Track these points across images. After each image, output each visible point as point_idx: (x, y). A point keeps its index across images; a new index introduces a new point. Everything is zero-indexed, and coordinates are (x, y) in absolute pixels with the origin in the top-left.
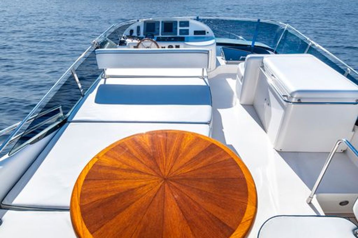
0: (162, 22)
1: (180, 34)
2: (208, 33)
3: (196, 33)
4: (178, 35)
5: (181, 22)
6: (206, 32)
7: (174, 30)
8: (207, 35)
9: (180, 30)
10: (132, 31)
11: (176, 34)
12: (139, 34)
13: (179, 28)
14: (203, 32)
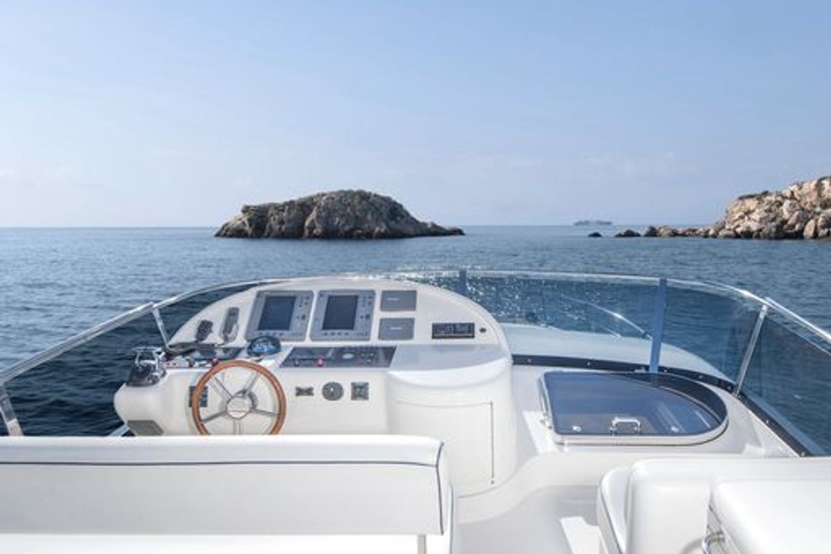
0: (321, 294)
1: (380, 337)
2: (483, 330)
3: (439, 331)
4: (374, 341)
5: (386, 294)
6: (477, 330)
7: (359, 322)
8: (479, 338)
9: (383, 322)
10: (205, 328)
11: (366, 335)
12: (230, 336)
13: (378, 315)
14: (467, 330)
